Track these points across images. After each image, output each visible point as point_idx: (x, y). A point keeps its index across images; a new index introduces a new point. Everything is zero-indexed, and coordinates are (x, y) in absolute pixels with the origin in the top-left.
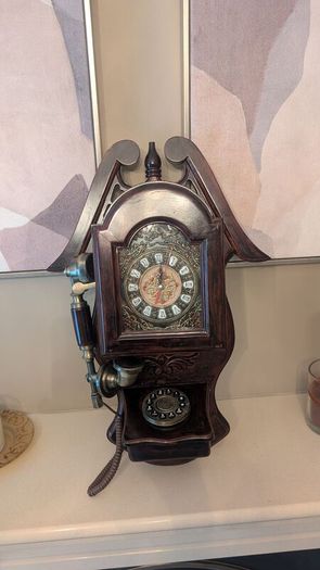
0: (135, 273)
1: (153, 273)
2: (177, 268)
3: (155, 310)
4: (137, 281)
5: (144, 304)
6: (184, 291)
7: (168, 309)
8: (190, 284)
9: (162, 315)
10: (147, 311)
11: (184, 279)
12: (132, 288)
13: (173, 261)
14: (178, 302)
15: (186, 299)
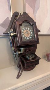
0: (23, 31)
1: (25, 31)
2: (29, 30)
3: (27, 37)
4: (23, 32)
5: (25, 37)
6: (31, 34)
7: (29, 37)
8: (32, 33)
9: (28, 38)
10: (25, 38)
11: (31, 32)
12: (22, 33)
13: (29, 29)
14: (30, 36)
15: (31, 35)
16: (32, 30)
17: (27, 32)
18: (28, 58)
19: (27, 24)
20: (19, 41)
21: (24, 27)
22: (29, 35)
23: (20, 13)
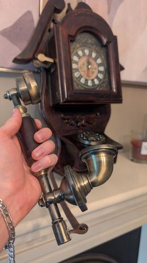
0: (76, 58)
1: (84, 60)
2: (95, 59)
3: (86, 80)
4: (76, 63)
5: (81, 77)
6: (100, 72)
7: (93, 80)
8: (102, 69)
9: (90, 83)
10: (83, 81)
11: (99, 65)
12: (74, 66)
13: (94, 55)
14: (97, 77)
15: (101, 76)
16: (102, 59)
17: (89, 63)
18: (87, 143)
19: (90, 39)
20: (63, 88)
21: (81, 46)
22: (93, 73)
23: (69, 5)
